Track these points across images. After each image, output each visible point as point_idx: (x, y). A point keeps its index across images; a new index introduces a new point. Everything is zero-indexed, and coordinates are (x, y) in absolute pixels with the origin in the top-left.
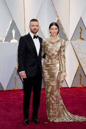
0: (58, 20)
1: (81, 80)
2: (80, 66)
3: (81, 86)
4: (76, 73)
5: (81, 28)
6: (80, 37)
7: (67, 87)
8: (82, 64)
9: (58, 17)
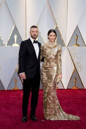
0: (57, 28)
2: (75, 70)
3: (76, 88)
6: (76, 44)
7: (63, 88)
8: (77, 68)
9: (57, 24)
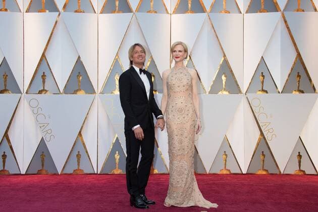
1: (263, 162)
4: (256, 149)
5: (262, 73)
